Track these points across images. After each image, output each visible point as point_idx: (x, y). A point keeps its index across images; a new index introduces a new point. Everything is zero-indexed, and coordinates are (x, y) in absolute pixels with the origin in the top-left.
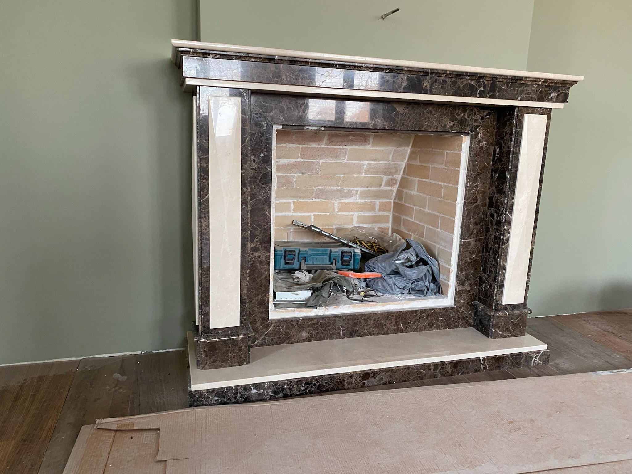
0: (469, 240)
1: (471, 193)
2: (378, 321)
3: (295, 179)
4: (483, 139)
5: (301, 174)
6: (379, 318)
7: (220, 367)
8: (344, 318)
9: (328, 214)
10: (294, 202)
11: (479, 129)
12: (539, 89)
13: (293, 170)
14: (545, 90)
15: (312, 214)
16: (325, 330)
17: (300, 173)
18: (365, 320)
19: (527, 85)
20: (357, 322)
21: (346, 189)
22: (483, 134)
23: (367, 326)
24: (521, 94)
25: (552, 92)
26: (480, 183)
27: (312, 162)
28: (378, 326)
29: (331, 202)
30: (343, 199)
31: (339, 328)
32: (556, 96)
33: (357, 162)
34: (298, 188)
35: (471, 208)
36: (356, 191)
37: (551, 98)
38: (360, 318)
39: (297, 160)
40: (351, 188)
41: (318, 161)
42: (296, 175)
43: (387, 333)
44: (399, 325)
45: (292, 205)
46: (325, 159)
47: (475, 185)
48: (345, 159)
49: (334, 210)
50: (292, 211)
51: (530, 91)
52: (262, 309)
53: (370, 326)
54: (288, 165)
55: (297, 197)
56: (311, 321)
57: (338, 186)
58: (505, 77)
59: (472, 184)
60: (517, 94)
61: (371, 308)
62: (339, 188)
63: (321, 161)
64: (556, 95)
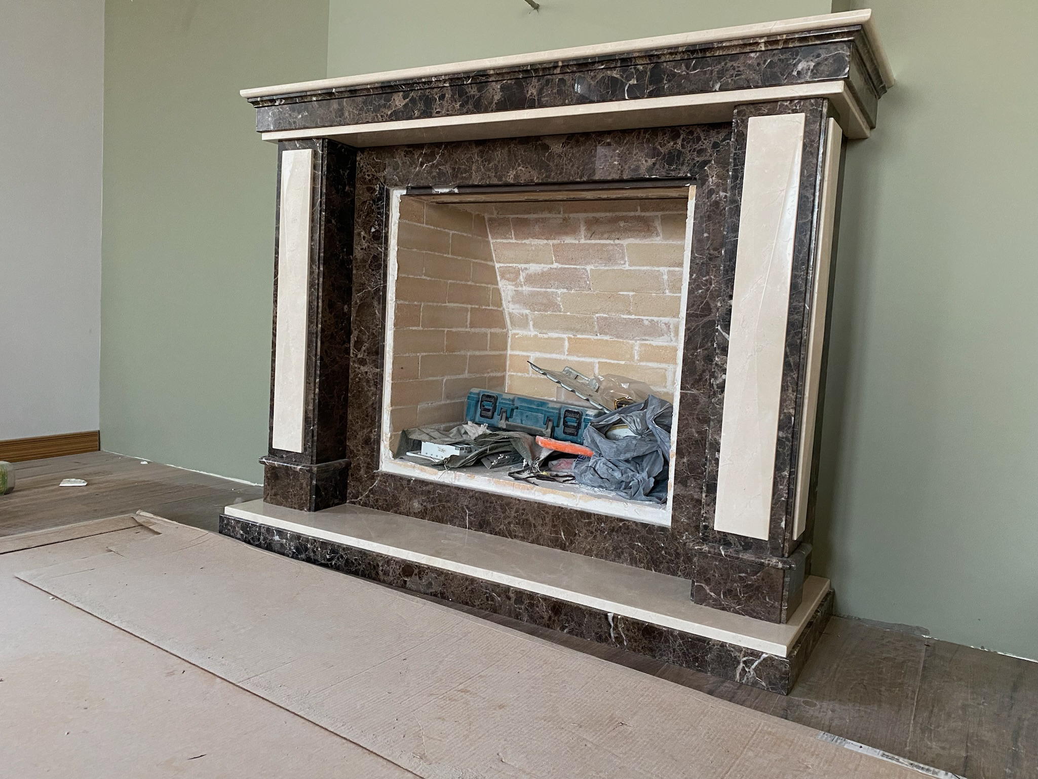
0: (694, 392)
1: (696, 297)
2: (523, 514)
3: (559, 299)
4: (718, 186)
5: (565, 290)
6: (524, 510)
7: (280, 504)
8: (471, 494)
9: (623, 363)
10: (569, 338)
11: (709, 167)
12: (765, 61)
13: (552, 282)
14: (780, 60)
15: (596, 360)
16: (444, 507)
17: (563, 288)
18: (501, 505)
19: (734, 57)
20: (490, 507)
21: (646, 319)
22: (718, 176)
23: (505, 518)
24: (720, 78)
25: (800, 61)
26: (715, 276)
27: (576, 268)
28: (523, 524)
29: (628, 343)
30: (647, 338)
31: (463, 508)
32: (812, 67)
33: (648, 268)
34: (568, 314)
35: (697, 326)
36: (666, 324)
37: (799, 73)
38: (494, 501)
39: (552, 266)
40: (656, 319)
41: (583, 267)
42: (560, 291)
43: (536, 541)
44: (557, 532)
45: (566, 343)
46: (592, 263)
47: (704, 279)
48: (625, 264)
49: (632, 357)
50: (566, 353)
51: (741, 69)
52: (367, 450)
53: (510, 520)
54: (542, 273)
55: (572, 330)
56: (426, 486)
57: (629, 313)
58: (673, 50)
59: (698, 277)
60: (711, 78)
61: (523, 493)
62: (633, 317)
63: (589, 268)
64: (812, 64)
